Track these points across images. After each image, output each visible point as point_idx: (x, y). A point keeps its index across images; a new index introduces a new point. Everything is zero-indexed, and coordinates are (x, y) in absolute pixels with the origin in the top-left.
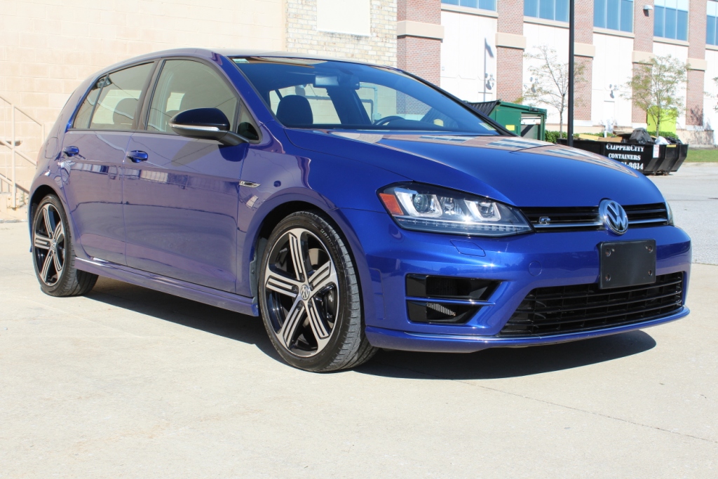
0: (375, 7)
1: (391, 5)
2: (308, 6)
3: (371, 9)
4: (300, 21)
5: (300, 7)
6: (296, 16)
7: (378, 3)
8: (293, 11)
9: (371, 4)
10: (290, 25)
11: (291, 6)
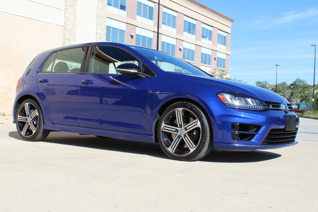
0: (98, 38)
1: (104, 38)
2: (73, 36)
3: (96, 39)
4: (69, 42)
5: (70, 36)
6: (68, 39)
7: (99, 37)
8: (66, 37)
9: (96, 37)
10: (65, 43)
11: (66, 35)
